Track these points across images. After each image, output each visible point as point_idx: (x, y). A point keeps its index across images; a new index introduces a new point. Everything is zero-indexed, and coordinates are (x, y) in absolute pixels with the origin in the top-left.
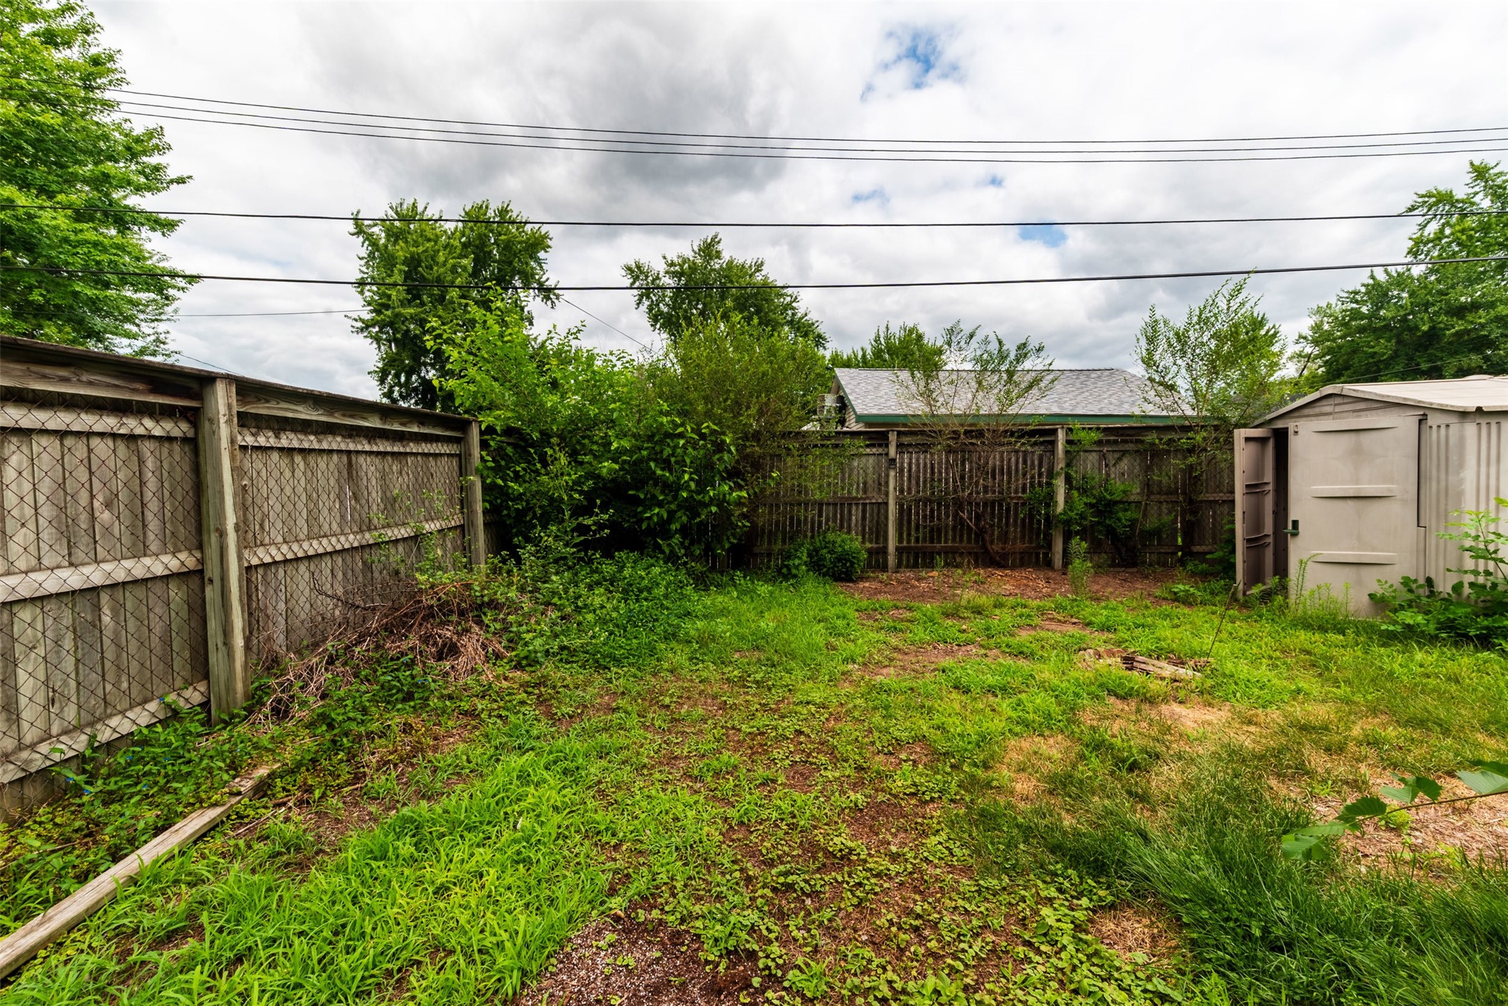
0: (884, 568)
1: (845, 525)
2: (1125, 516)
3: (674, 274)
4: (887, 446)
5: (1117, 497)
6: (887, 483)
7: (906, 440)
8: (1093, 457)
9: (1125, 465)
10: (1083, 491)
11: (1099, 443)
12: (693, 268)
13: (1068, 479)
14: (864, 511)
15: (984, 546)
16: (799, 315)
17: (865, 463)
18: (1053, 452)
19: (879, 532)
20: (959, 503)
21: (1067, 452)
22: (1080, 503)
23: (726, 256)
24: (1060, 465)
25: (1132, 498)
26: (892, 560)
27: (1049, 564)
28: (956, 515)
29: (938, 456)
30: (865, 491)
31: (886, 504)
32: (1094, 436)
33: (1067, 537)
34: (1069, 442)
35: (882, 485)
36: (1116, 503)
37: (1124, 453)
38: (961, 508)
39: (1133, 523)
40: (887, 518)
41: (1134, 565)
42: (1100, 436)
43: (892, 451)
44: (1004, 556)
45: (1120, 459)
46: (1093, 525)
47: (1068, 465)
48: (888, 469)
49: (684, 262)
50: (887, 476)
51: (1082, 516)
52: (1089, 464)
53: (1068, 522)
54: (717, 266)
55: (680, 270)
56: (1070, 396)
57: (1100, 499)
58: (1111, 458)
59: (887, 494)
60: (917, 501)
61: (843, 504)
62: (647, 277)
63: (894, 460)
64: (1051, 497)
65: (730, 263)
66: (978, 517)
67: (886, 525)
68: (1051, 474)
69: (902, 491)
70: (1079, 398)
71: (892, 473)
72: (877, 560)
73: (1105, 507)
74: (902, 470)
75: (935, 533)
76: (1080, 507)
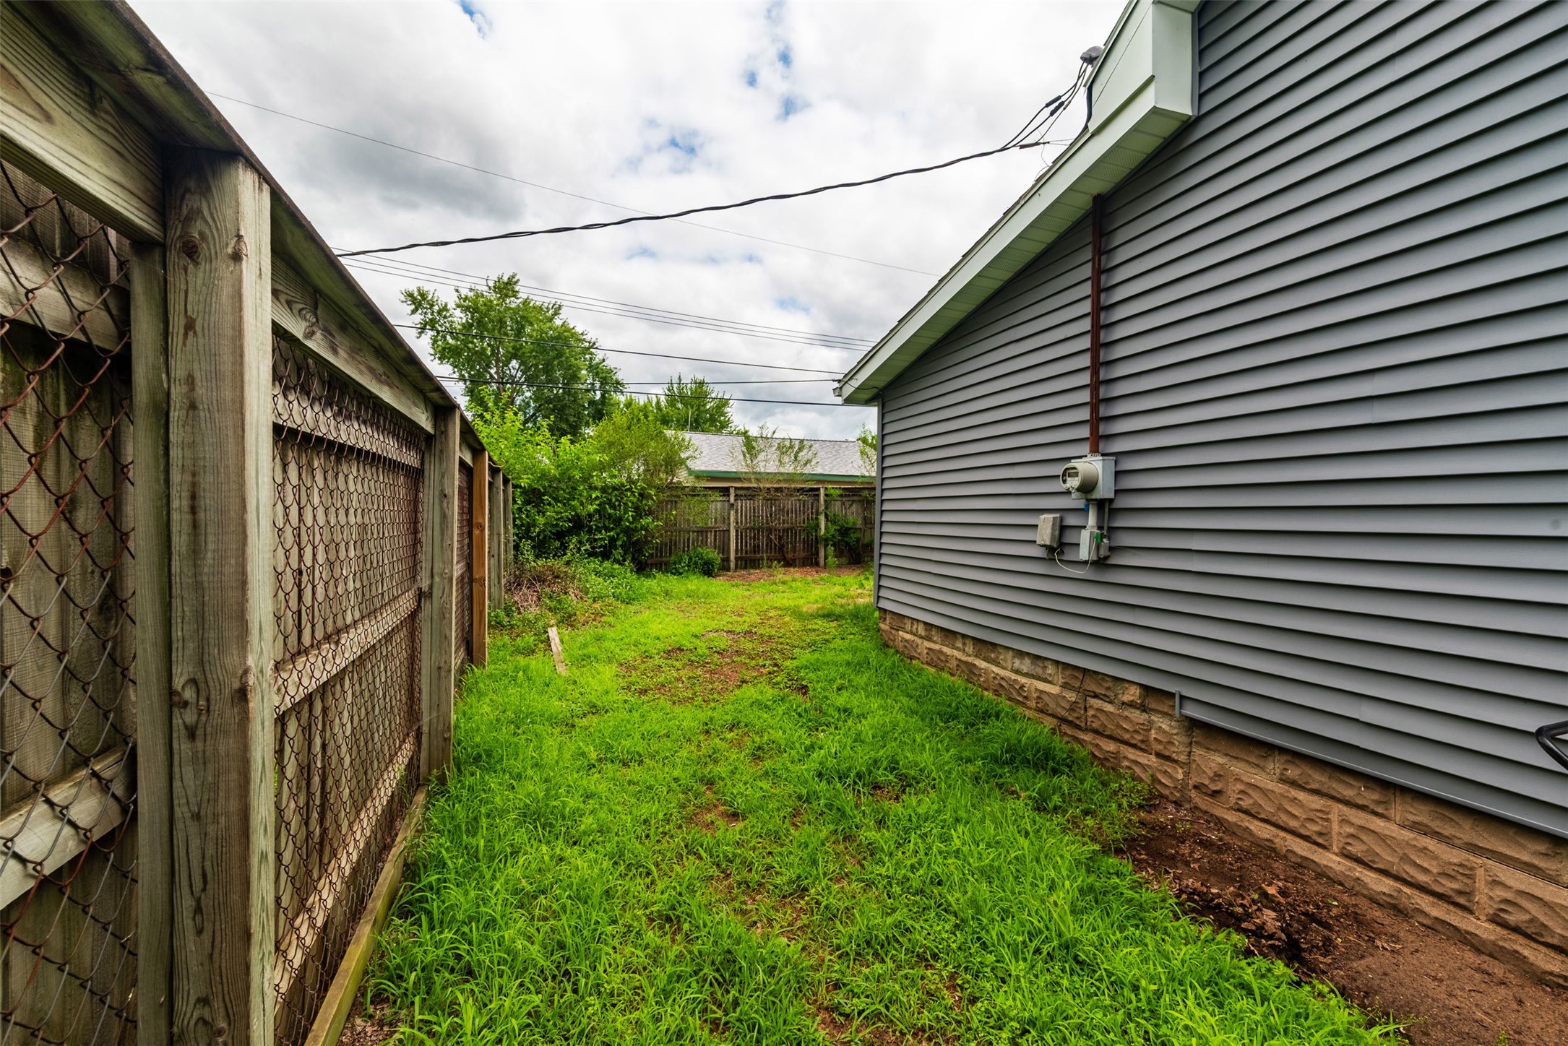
0: (728, 570)
1: (705, 543)
2: (854, 536)
3: (466, 309)
4: (728, 496)
5: (850, 525)
6: (729, 518)
7: (739, 492)
8: (838, 504)
9: (854, 507)
10: (834, 522)
11: (841, 496)
12: (489, 305)
13: (826, 516)
14: (715, 536)
15: (783, 555)
16: (597, 360)
17: (716, 506)
18: (818, 500)
19: (724, 549)
20: (770, 530)
21: (825, 501)
22: (832, 529)
23: (523, 296)
24: (822, 508)
25: (858, 526)
26: (732, 565)
27: (817, 564)
28: (768, 537)
29: (759, 501)
30: (716, 522)
31: (729, 531)
32: (838, 492)
33: (826, 546)
34: (826, 495)
35: (726, 520)
36: (850, 529)
37: (853, 501)
38: (771, 533)
39: (858, 540)
40: (729, 540)
41: (859, 563)
42: (841, 492)
43: (732, 499)
44: (794, 560)
45: (851, 505)
46: (839, 541)
47: (826, 508)
48: (729, 510)
49: (477, 296)
50: (729, 514)
51: (833, 536)
52: (836, 507)
53: (826, 540)
54: (513, 306)
55: (472, 306)
56: (829, 460)
57: (842, 527)
58: (847, 504)
59: (729, 524)
60: (746, 529)
61: (703, 532)
62: (432, 306)
63: (733, 505)
64: (818, 526)
65: (526, 302)
66: (780, 538)
67: (729, 544)
68: (818, 513)
69: (737, 523)
70: (835, 463)
71: (732, 513)
72: (725, 567)
73: (844, 531)
74: (737, 511)
75: (756, 549)
76: (832, 532)
